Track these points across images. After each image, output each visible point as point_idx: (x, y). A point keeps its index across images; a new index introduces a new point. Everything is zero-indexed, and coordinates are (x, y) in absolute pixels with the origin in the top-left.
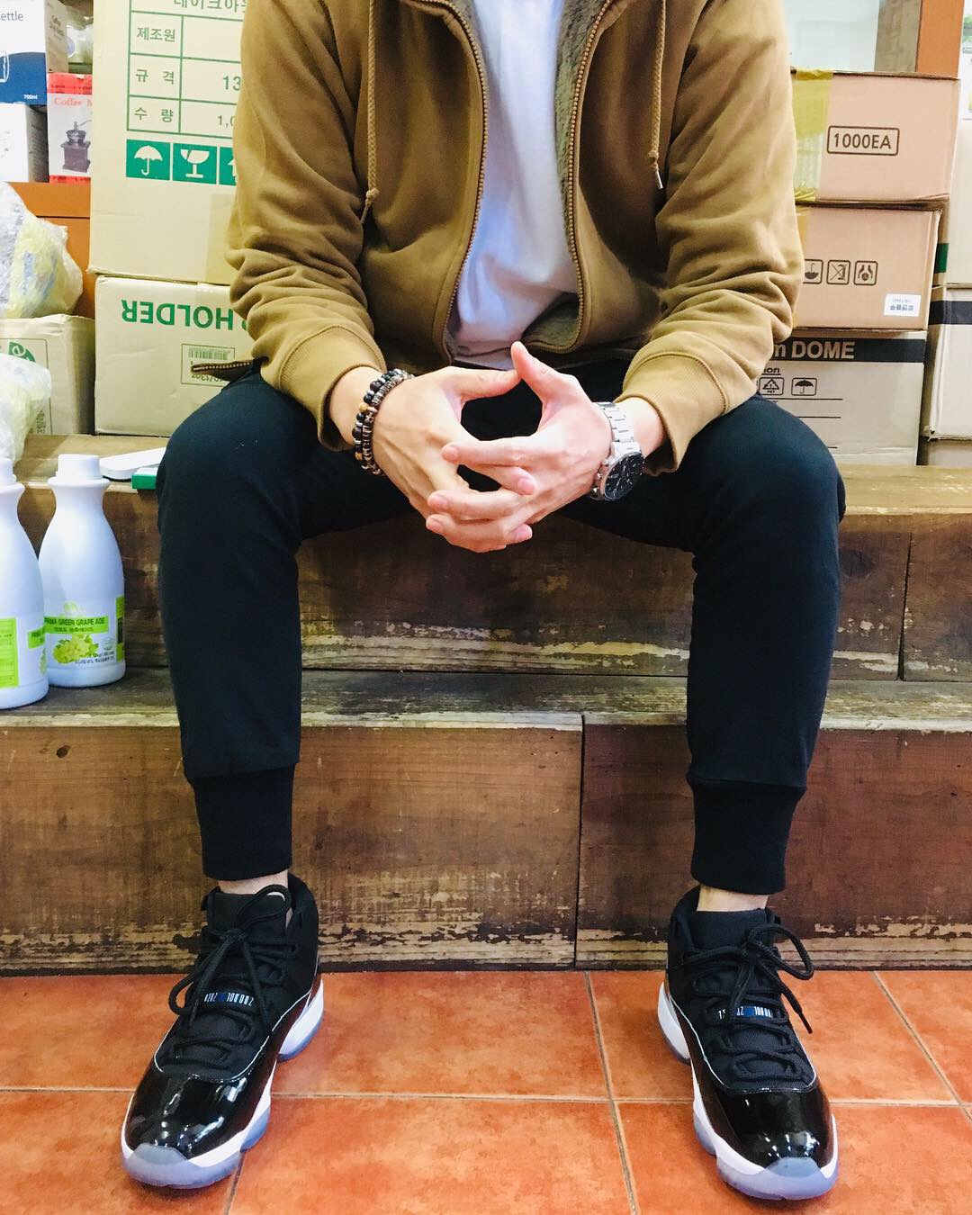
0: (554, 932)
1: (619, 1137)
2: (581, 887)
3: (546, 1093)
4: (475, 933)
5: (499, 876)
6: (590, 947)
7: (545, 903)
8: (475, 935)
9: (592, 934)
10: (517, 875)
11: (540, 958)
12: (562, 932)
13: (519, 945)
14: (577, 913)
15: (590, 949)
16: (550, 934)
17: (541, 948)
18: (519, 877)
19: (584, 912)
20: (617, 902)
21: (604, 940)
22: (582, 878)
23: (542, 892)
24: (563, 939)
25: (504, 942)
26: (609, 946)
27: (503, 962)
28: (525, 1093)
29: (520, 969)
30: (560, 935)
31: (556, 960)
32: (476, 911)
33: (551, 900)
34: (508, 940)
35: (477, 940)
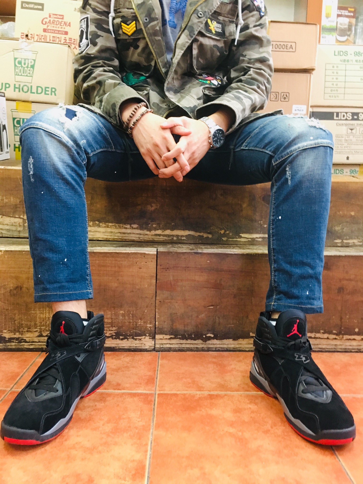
0: (146, 336)
1: (155, 404)
2: (157, 317)
3: (129, 390)
4: (114, 336)
5: (124, 312)
6: (161, 342)
7: (142, 323)
8: (114, 337)
9: (161, 336)
10: (131, 312)
11: (141, 346)
12: (150, 336)
13: (132, 341)
14: (155, 328)
15: (161, 343)
16: (144, 337)
17: (141, 342)
18: (131, 313)
19: (158, 327)
20: (171, 323)
21: (166, 339)
22: (157, 313)
23: (141, 319)
24: (150, 339)
25: (126, 340)
26: (168, 341)
27: (126, 348)
28: (121, 390)
29: (133, 351)
30: (149, 337)
31: (147, 347)
32: (114, 327)
33: (145, 322)
34: (128, 339)
35: (115, 338)
